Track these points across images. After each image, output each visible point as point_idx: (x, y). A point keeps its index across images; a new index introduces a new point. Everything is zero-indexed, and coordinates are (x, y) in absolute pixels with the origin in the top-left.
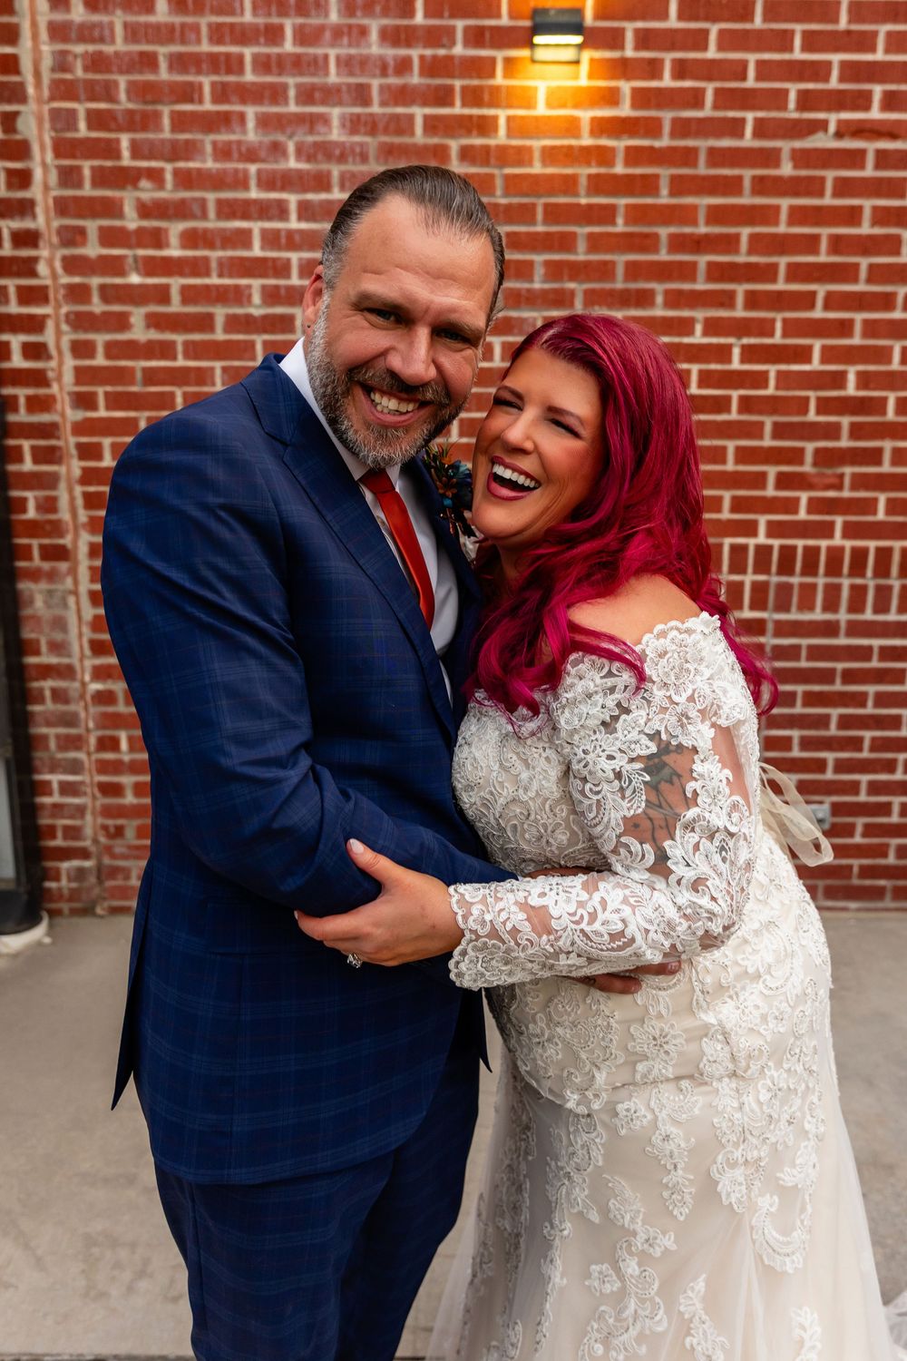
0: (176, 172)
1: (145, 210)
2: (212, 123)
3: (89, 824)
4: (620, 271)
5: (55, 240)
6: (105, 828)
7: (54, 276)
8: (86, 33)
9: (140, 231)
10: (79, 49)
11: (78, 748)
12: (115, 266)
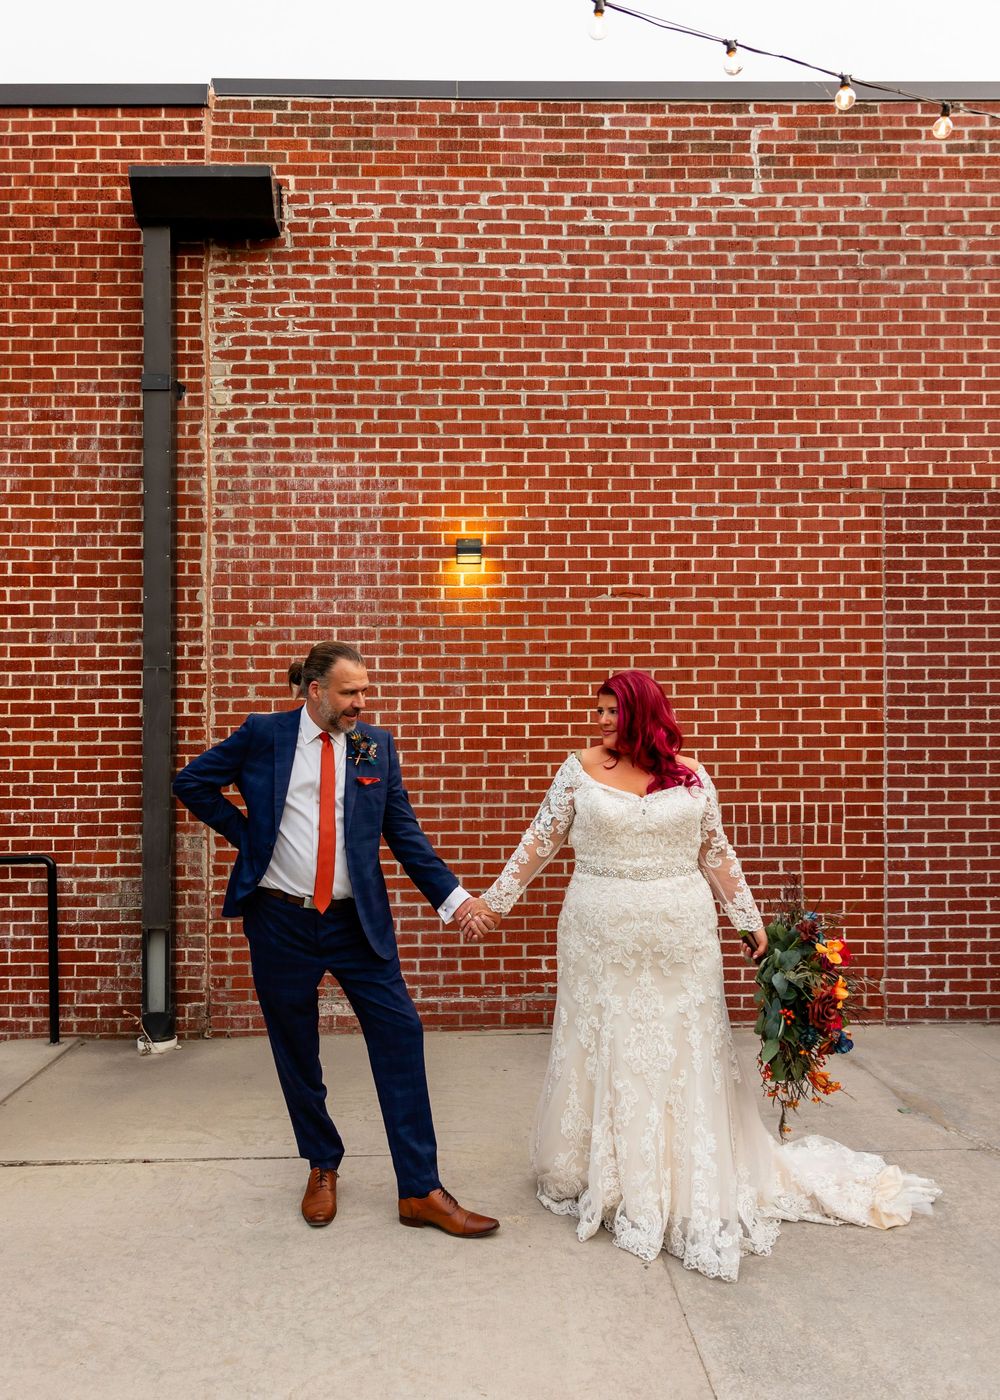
0: (276, 618)
1: (258, 636)
2: (295, 594)
3: (205, 979)
4: (505, 663)
5: (211, 651)
6: (214, 980)
7: (209, 669)
8: (234, 553)
9: (255, 646)
10: (231, 560)
11: (202, 931)
12: (242, 664)
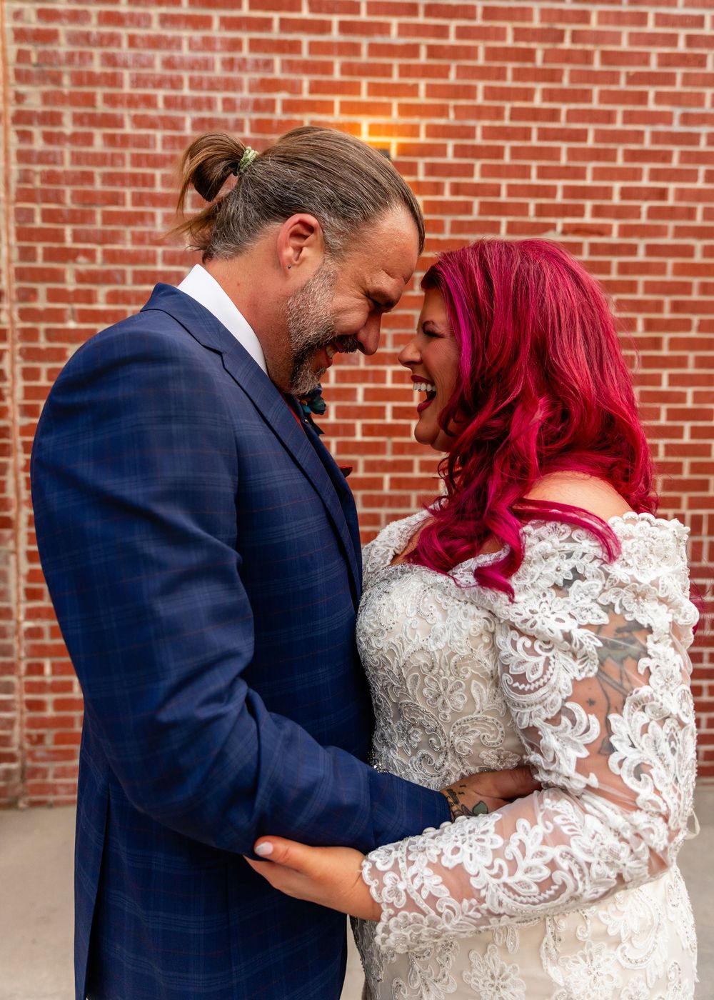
0: (105, 253)
1: (81, 278)
2: (131, 219)
3: (17, 734)
5: (14, 297)
6: (29, 736)
7: (12, 322)
8: (43, 158)
9: (77, 292)
10: (38, 168)
11: (11, 673)
12: (58, 316)
